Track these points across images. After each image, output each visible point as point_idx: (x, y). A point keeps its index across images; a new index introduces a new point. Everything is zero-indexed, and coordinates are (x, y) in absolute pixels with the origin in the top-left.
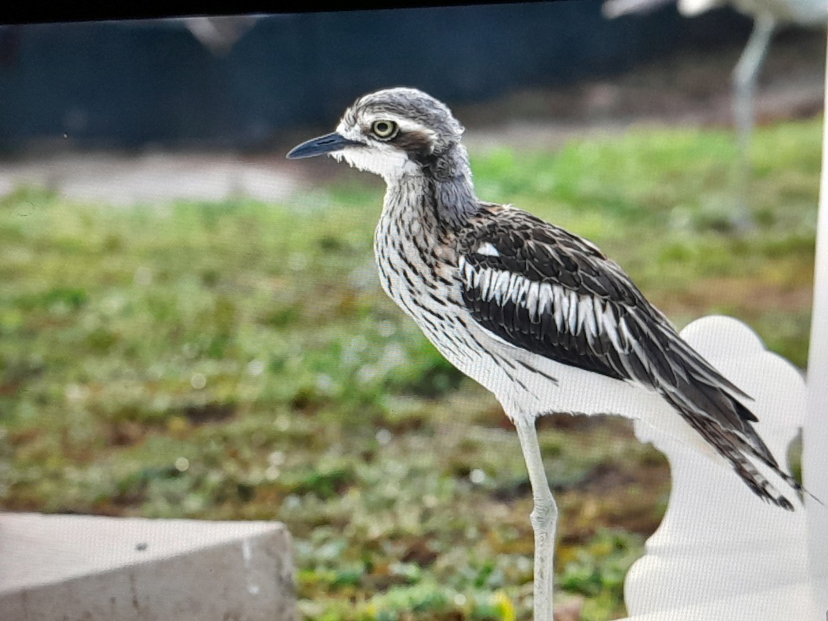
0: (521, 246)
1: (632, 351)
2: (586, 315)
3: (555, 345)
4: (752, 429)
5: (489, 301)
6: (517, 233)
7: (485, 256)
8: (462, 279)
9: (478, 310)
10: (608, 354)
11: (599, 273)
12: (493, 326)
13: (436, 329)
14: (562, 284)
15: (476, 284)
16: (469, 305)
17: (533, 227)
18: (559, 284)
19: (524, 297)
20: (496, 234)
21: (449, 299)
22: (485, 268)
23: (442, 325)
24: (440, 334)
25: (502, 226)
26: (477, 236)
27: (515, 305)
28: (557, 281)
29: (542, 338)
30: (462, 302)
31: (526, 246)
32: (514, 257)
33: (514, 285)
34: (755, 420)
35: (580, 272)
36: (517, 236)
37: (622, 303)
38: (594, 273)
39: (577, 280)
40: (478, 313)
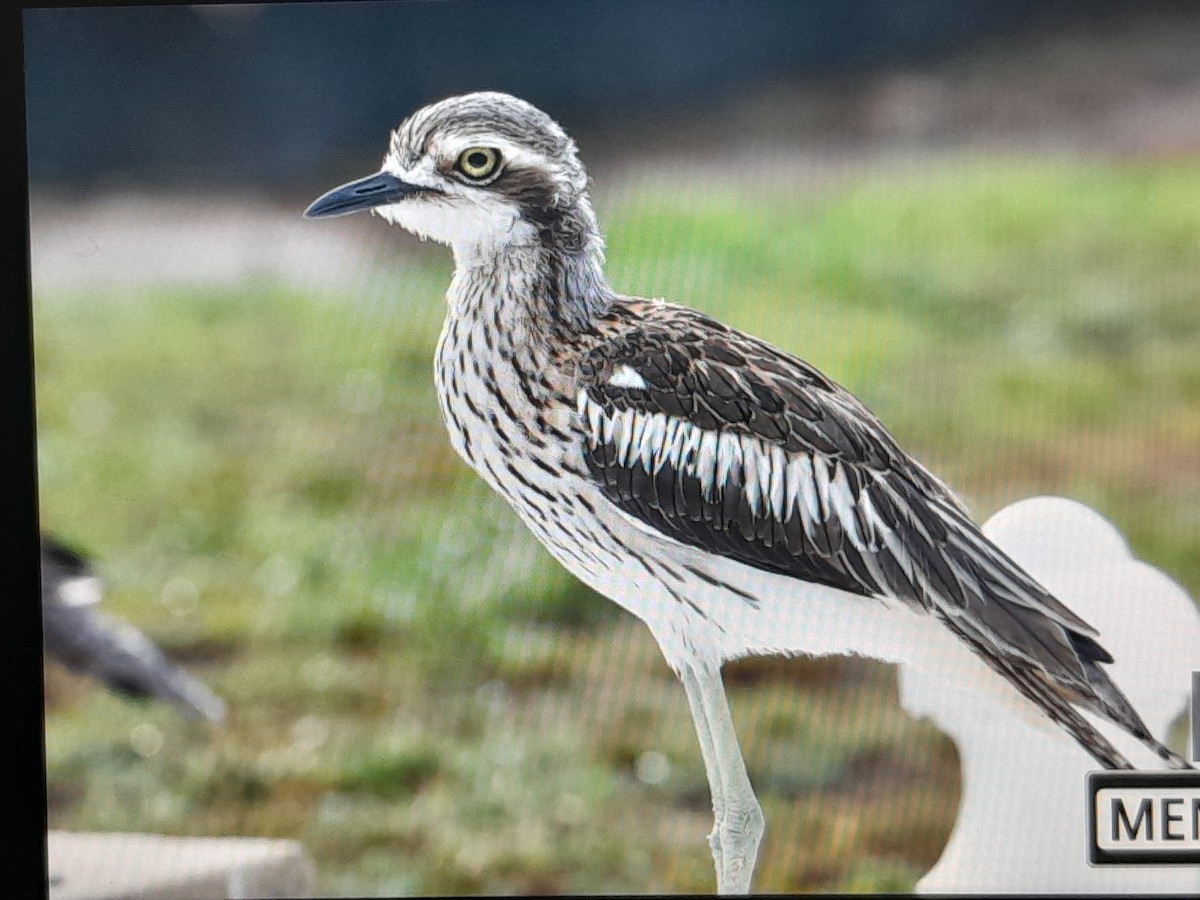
0: (685, 370)
1: (883, 547)
2: (801, 487)
3: (749, 539)
4: (1105, 675)
5: (631, 466)
6: (677, 347)
7: (622, 389)
8: (582, 428)
9: (614, 483)
10: (842, 552)
11: (820, 414)
12: (640, 509)
13: (543, 517)
14: (756, 434)
15: (608, 438)
16: (597, 474)
17: (706, 337)
18: (750, 435)
19: (692, 457)
20: (640, 350)
21: (565, 466)
22: (623, 410)
23: (553, 511)
24: (551, 526)
25: (652, 337)
26: (608, 354)
27: (675, 473)
28: (747, 429)
29: (726, 529)
30: (585, 469)
31: (692, 369)
32: (672, 390)
33: (674, 438)
34: (1108, 659)
35: (787, 412)
36: (677, 353)
37: (864, 465)
38: (812, 415)
39: (783, 428)
40: (612, 487)
